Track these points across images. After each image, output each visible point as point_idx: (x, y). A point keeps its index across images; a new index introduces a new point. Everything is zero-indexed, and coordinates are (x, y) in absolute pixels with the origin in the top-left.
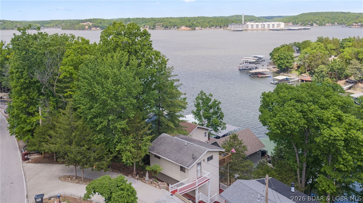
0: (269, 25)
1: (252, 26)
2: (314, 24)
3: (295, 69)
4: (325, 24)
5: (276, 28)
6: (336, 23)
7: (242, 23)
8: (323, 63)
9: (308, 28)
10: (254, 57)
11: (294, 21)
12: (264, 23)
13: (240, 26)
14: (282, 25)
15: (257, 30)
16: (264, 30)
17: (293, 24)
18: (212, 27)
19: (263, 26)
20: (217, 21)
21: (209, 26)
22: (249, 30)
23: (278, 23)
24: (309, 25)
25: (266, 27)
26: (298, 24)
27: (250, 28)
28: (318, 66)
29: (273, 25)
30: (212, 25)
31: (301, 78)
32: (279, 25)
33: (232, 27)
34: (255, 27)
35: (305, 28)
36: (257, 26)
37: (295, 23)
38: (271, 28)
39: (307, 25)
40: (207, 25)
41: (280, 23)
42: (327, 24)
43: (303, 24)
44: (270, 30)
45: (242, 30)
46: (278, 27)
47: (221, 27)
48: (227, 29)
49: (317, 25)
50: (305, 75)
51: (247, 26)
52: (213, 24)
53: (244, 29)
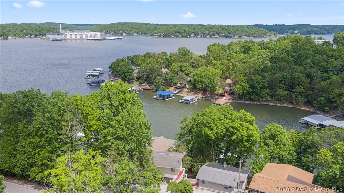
0: (86, 35)
1: (71, 35)
2: (124, 33)
3: (134, 80)
4: (132, 34)
5: (93, 37)
6: (141, 33)
7: (59, 32)
8: (159, 75)
9: (121, 38)
10: (95, 70)
11: (106, 30)
12: (82, 33)
13: (59, 35)
14: (99, 35)
15: (76, 40)
16: (83, 40)
17: (106, 33)
18: (27, 36)
19: (81, 35)
20: (31, 30)
21: (22, 35)
22: (68, 40)
23: (94, 33)
24: (120, 35)
25: (84, 37)
26: (110, 33)
27: (69, 37)
28: (155, 77)
29: (91, 35)
30: (25, 34)
31: (143, 88)
32: (95, 35)
33: (50, 37)
34: (73, 37)
35: (118, 38)
36: (76, 35)
37: (107, 33)
38: (89, 37)
39: (118, 35)
40: (20, 33)
41: (97, 33)
42: (134, 34)
43: (115, 33)
44: (89, 39)
45: (61, 40)
46: (95, 37)
47: (36, 36)
48: (45, 38)
49: (126, 35)
50: (145, 85)
51: (66, 36)
52: (27, 33)
53: (63, 39)
